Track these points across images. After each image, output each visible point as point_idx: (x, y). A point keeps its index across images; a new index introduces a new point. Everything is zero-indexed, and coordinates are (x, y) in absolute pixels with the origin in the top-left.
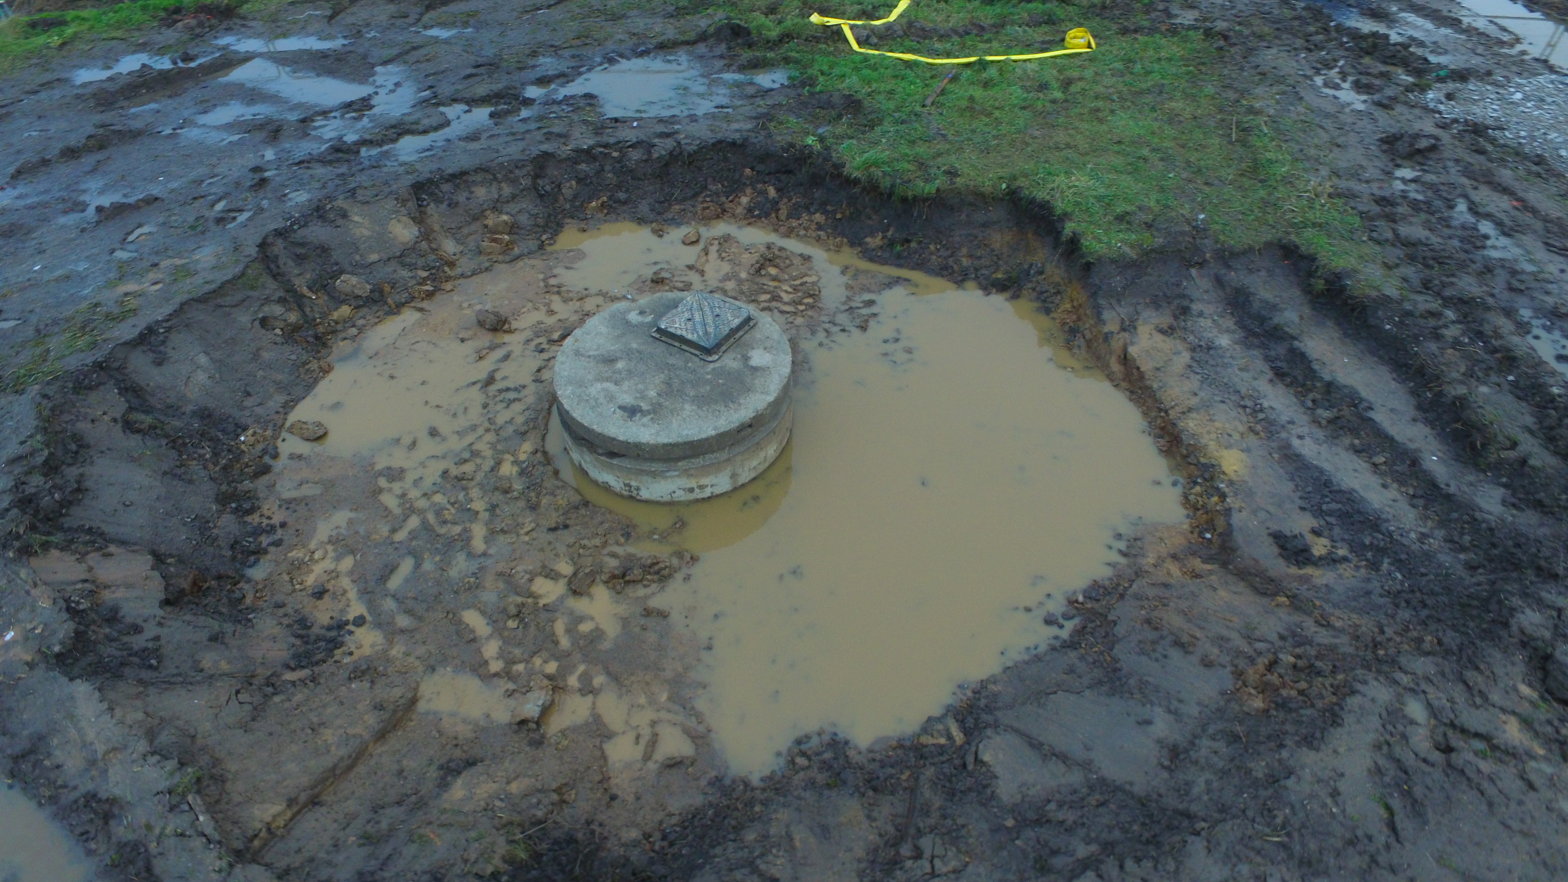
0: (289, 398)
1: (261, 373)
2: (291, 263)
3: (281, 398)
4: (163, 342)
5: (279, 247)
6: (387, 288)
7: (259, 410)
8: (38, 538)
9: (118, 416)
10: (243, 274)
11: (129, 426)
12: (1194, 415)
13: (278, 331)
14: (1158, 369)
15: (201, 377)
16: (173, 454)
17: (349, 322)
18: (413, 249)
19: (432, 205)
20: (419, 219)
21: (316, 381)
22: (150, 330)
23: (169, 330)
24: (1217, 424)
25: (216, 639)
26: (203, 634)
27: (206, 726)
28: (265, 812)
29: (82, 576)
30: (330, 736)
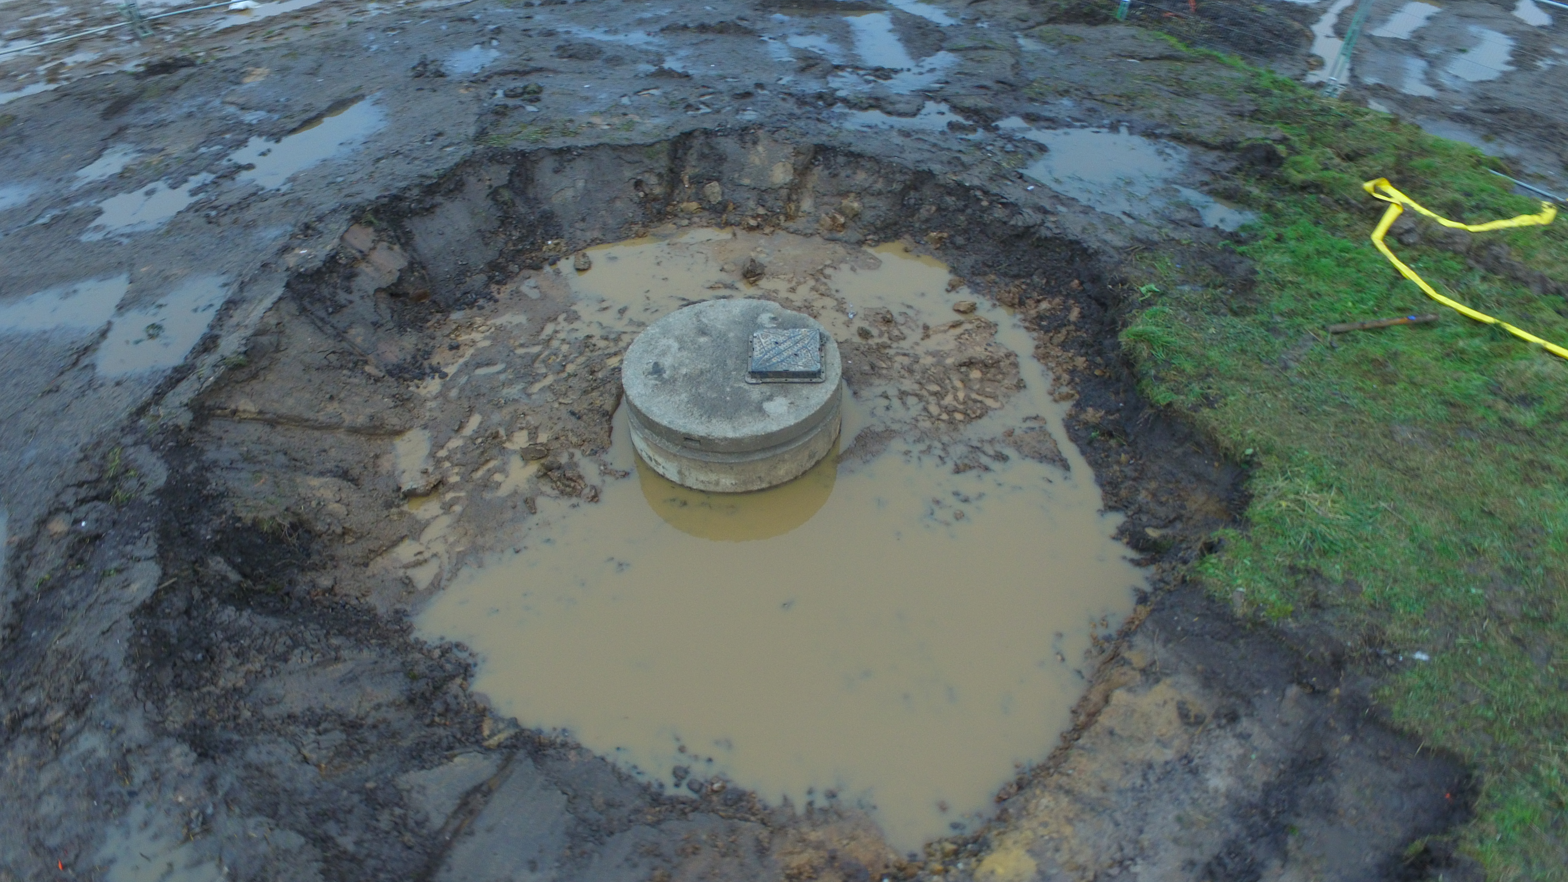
0: (601, 237)
1: (604, 212)
2: (695, 156)
3: (596, 234)
4: (570, 161)
5: (697, 142)
6: (731, 207)
7: (579, 233)
8: (370, 217)
9: (495, 185)
10: (652, 145)
11: (494, 194)
12: (1064, 800)
13: (641, 194)
14: (1111, 733)
15: (569, 193)
16: (497, 224)
17: (690, 215)
18: (775, 190)
19: (820, 168)
20: (802, 172)
21: (627, 237)
22: (569, 150)
23: (579, 155)
24: (1068, 830)
25: (376, 325)
26: (374, 318)
27: (293, 352)
28: (246, 405)
29: (365, 249)
30: (332, 408)
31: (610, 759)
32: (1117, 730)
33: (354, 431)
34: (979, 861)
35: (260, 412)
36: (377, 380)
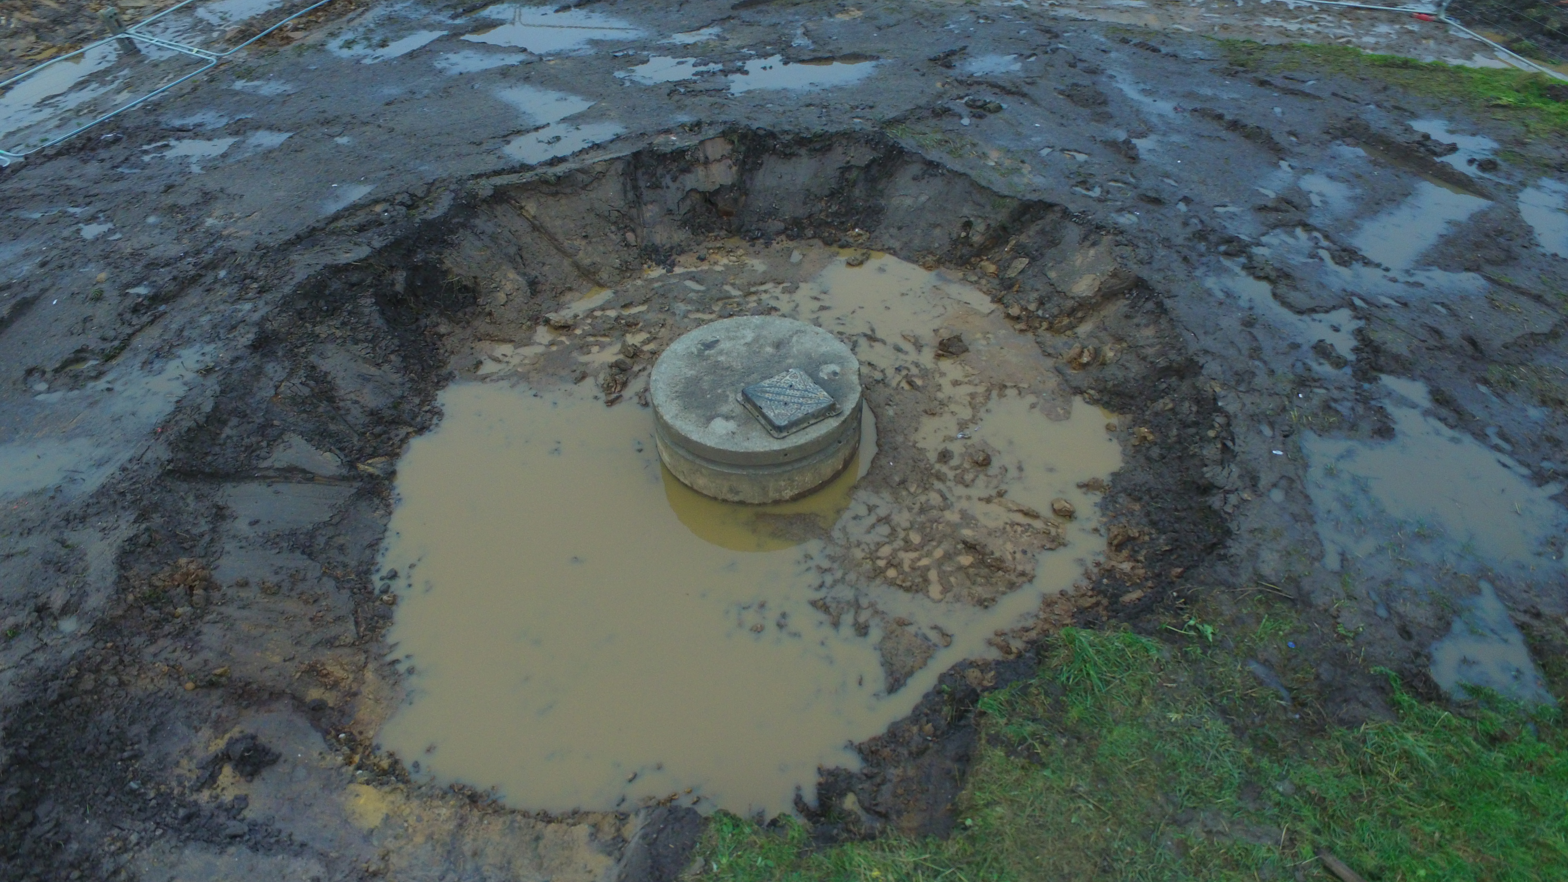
0: (898, 249)
1: (919, 231)
2: (1038, 228)
3: (897, 245)
4: (931, 175)
5: (1051, 217)
6: (1015, 289)
7: (887, 236)
8: (735, 138)
9: (852, 163)
10: (1005, 197)
11: (846, 169)
13: (963, 234)
15: (908, 201)
16: (827, 192)
17: (984, 274)
18: (1066, 297)
19: (1127, 302)
20: (1107, 295)
21: (915, 262)
22: (938, 166)
23: (943, 174)
25: (670, 212)
26: (673, 207)
27: (593, 195)
28: (531, 208)
29: (711, 158)
30: (579, 243)
31: (387, 534)
32: (541, 844)
33: (577, 265)
34: (368, 783)
35: (534, 217)
36: (628, 245)
